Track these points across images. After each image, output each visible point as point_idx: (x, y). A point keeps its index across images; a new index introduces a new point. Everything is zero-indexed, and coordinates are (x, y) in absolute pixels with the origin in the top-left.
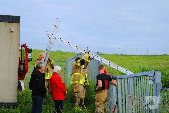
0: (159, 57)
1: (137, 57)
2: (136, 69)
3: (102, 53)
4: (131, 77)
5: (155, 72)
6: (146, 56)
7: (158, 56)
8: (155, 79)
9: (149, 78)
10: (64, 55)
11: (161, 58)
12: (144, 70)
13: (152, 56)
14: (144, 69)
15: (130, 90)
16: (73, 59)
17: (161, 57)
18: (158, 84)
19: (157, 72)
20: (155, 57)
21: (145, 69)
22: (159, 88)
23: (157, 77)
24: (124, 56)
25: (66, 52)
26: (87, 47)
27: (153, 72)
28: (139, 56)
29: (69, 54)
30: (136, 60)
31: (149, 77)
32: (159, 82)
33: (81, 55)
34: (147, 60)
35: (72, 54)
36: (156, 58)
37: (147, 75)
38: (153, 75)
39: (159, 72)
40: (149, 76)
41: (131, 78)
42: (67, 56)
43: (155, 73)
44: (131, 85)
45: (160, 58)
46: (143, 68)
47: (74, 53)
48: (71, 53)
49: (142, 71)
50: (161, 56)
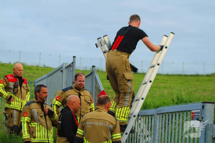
0: (204, 77)
1: (165, 77)
2: (165, 98)
3: (99, 69)
4: (158, 114)
5: (203, 104)
6: (180, 75)
7: (202, 76)
8: (203, 117)
9: (192, 116)
10: (28, 71)
11: (208, 80)
12: (180, 101)
13: (191, 76)
14: (180, 99)
15: (156, 138)
16: (46, 78)
17: (207, 78)
18: (210, 126)
19: (207, 104)
20: (197, 77)
21: (182, 99)
22: (211, 134)
23: (208, 115)
24: (140, 75)
25: (33, 66)
26: (74, 57)
27: (200, 105)
28: (168, 75)
29: (38, 70)
30: (162, 83)
31: (193, 113)
32: (210, 123)
33: (62, 71)
34: (182, 84)
35: (43, 69)
36: (198, 80)
37: (189, 111)
38: (199, 111)
39: (210, 104)
40: (193, 111)
41: (158, 116)
42: (34, 73)
43: (203, 107)
44: (157, 128)
45: (206, 80)
46: (177, 97)
47: (47, 67)
48: (41, 67)
49: (175, 103)
50: (208, 76)
